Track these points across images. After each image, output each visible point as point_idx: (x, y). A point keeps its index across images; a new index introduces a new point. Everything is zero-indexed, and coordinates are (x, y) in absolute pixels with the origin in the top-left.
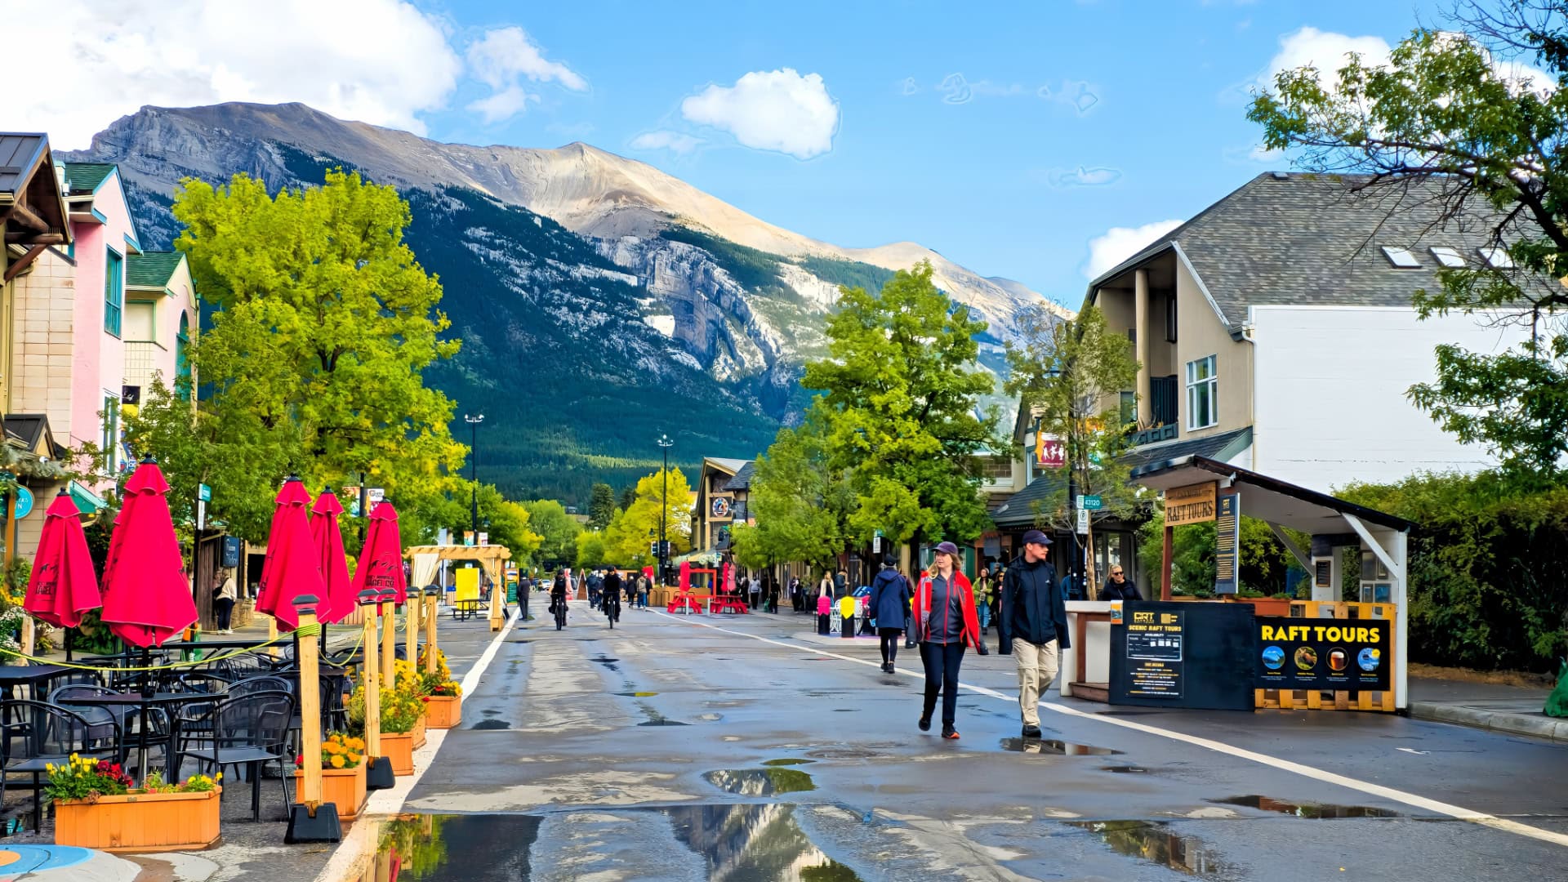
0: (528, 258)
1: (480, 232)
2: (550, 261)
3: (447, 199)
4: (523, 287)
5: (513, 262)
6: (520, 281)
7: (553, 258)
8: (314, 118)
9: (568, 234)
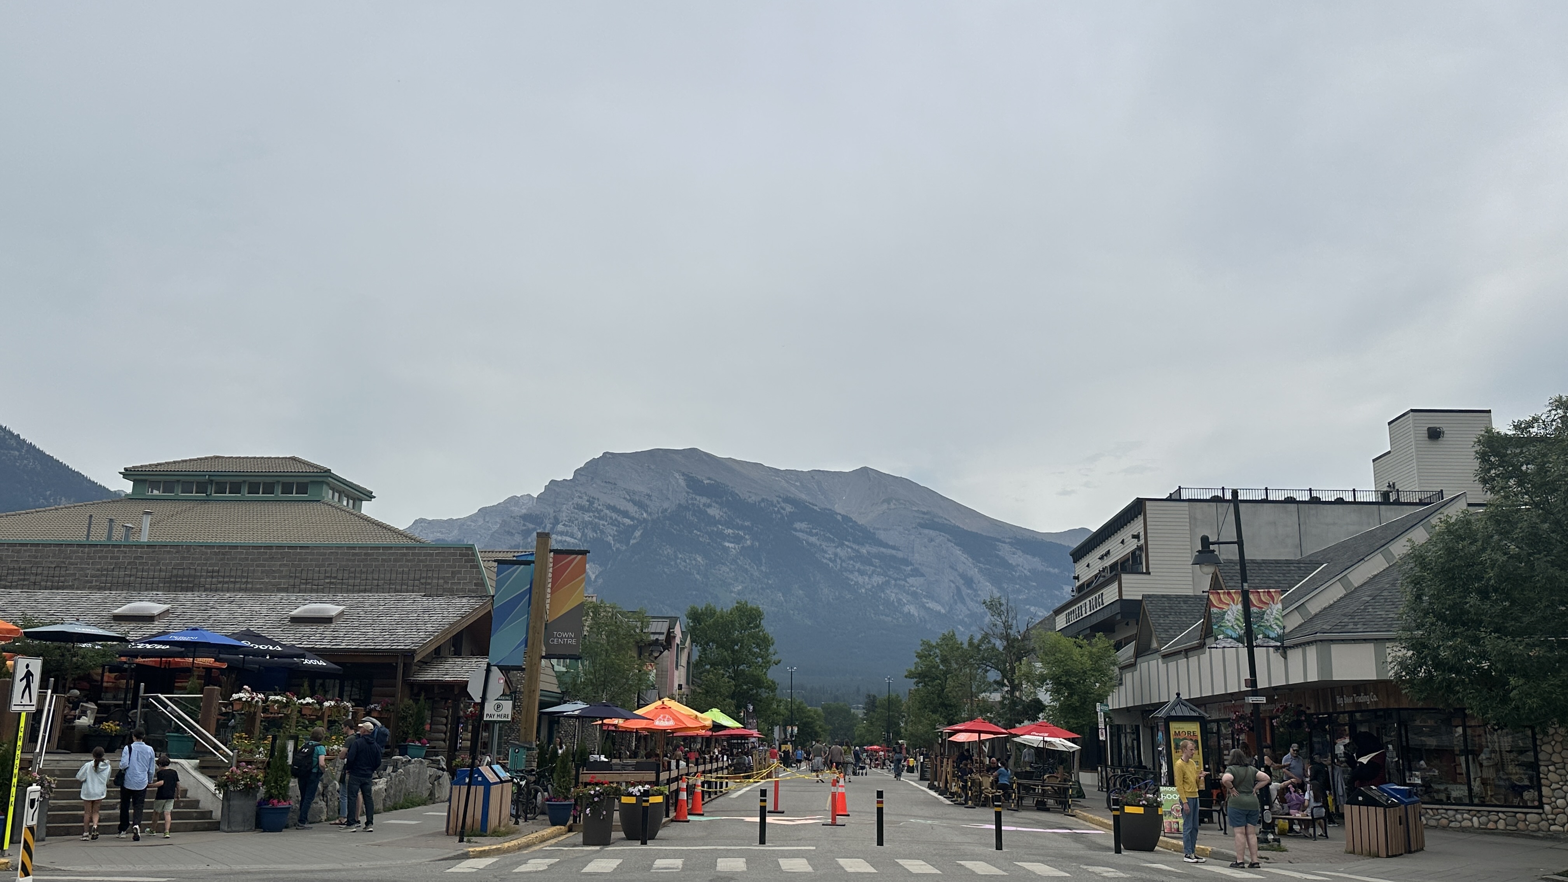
0: (833, 541)
1: (803, 525)
2: (847, 543)
3: (783, 504)
4: (830, 559)
5: (824, 545)
6: (827, 556)
7: (849, 541)
8: (704, 457)
9: (859, 526)
